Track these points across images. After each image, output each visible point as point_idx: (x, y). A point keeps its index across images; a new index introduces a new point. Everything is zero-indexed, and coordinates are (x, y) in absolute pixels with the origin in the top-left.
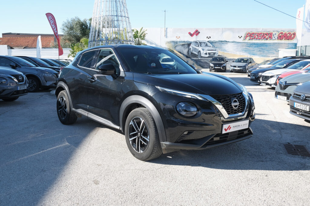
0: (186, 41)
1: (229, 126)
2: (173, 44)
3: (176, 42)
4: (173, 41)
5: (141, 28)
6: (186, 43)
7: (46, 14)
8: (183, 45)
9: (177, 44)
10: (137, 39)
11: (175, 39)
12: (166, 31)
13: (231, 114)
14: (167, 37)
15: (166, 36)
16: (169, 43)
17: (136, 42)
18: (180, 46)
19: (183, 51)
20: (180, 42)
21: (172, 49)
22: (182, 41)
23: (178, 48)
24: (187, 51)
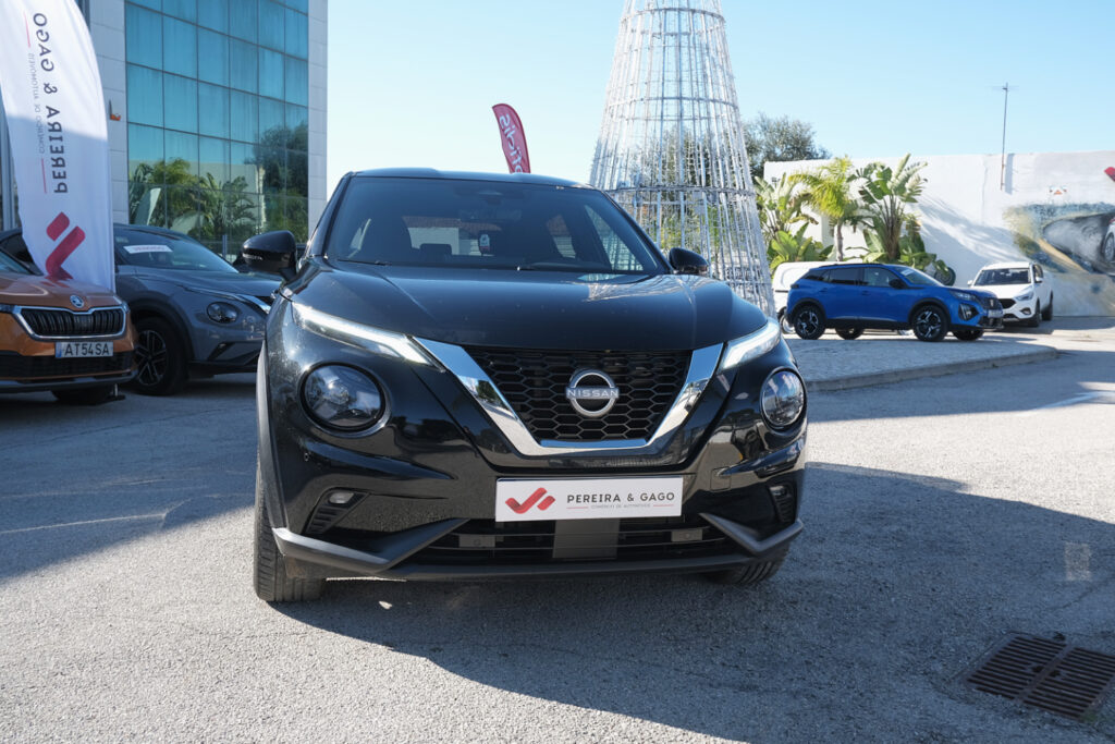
0: (1095, 205)
1: (541, 492)
2: (1034, 216)
3: (1051, 210)
4: (1036, 207)
5: (904, 158)
6: (1094, 213)
7: (494, 107)
8: (1078, 220)
9: (1054, 219)
10: (887, 198)
11: (1043, 198)
12: (1008, 166)
13: (560, 439)
14: (1009, 190)
15: (1007, 185)
16: (1018, 214)
17: (884, 210)
18: (1068, 226)
19: (1077, 245)
20: (1064, 207)
21: (1030, 236)
22: (1078, 202)
23: (1054, 233)
24: (1099, 244)
